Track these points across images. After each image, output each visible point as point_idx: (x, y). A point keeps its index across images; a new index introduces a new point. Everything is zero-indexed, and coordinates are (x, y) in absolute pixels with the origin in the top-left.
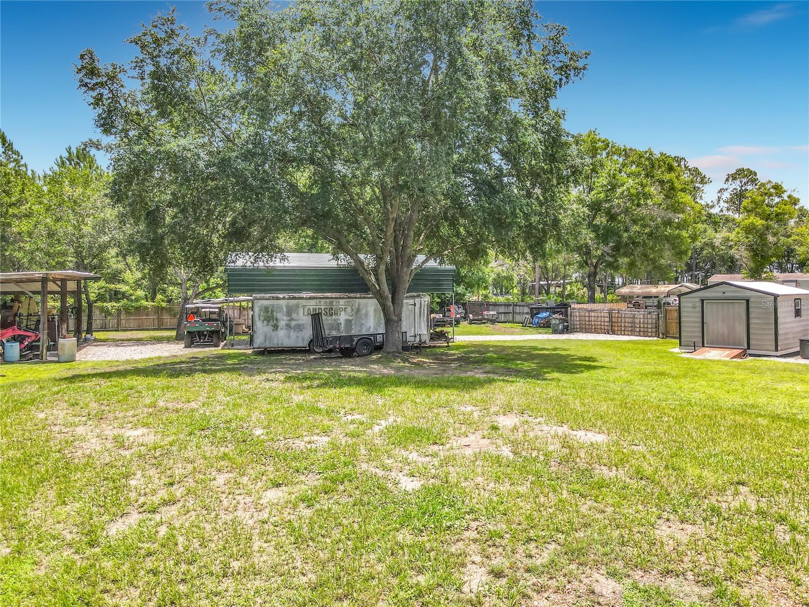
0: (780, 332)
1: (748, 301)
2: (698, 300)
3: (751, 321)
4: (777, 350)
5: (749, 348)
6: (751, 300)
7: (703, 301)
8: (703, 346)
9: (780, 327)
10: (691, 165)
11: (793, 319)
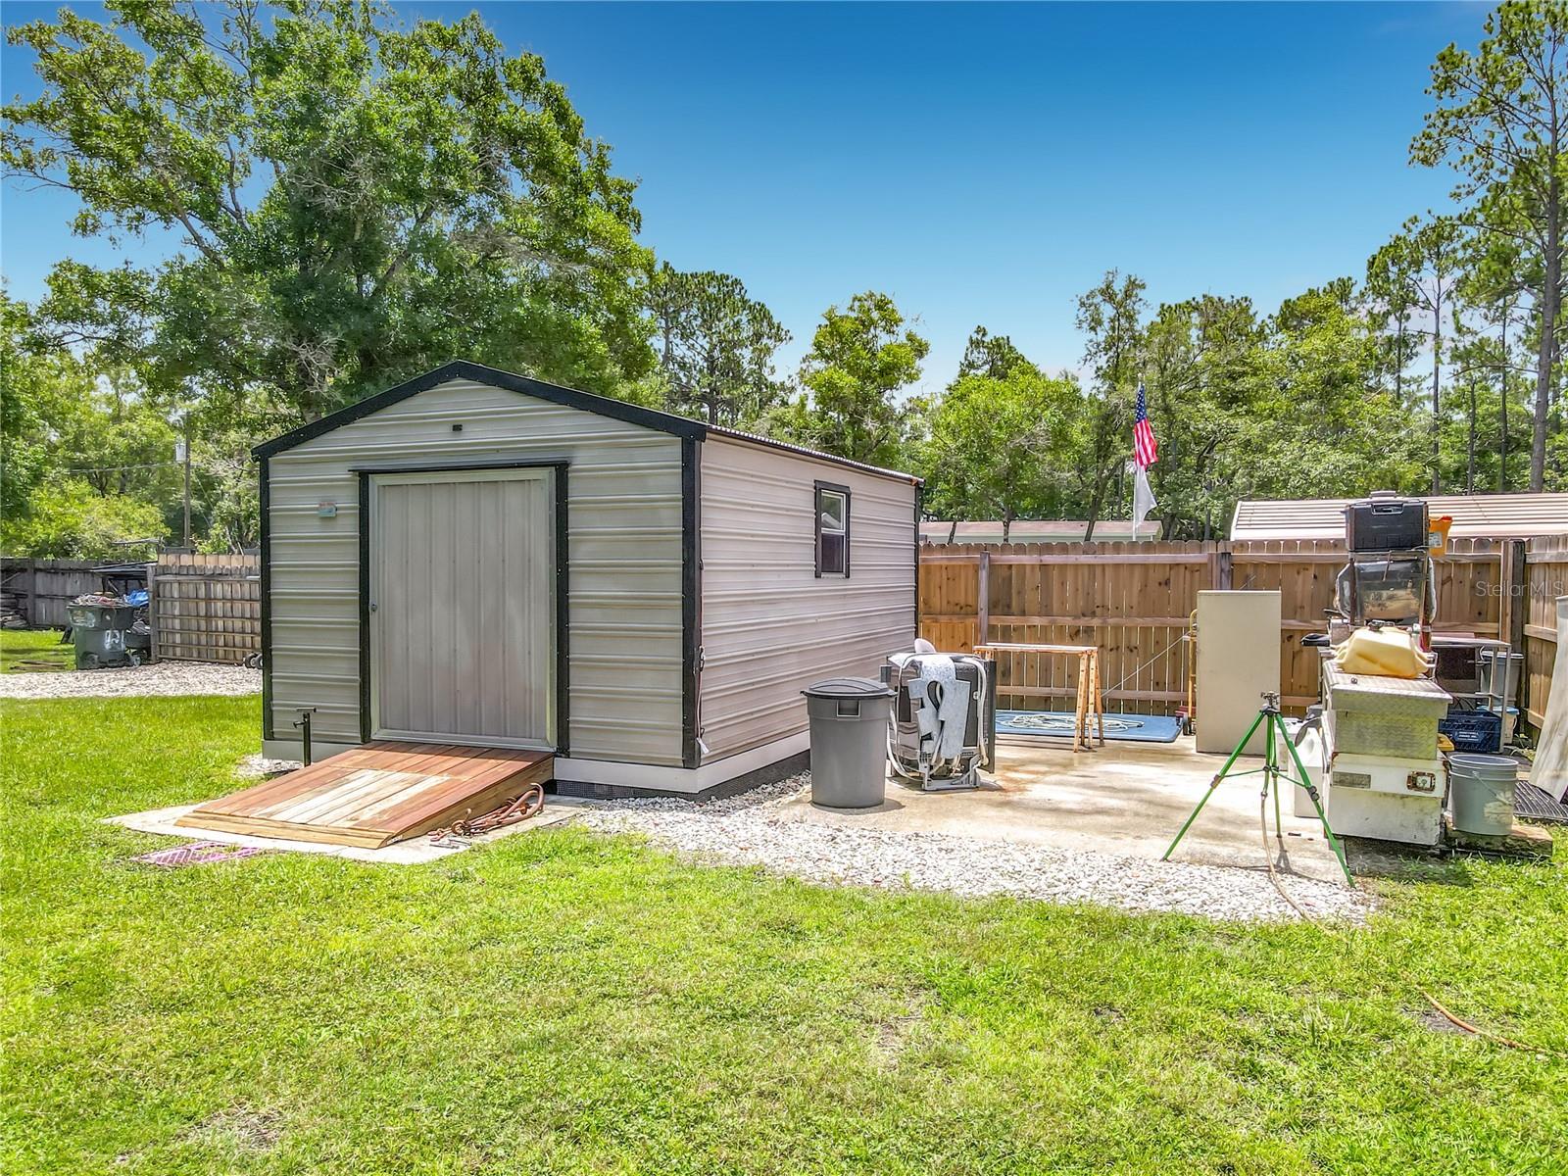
0: (711, 650)
1: (562, 469)
2: (341, 473)
3: (582, 588)
4: (691, 758)
5: (563, 750)
6: (581, 462)
7: (364, 476)
8: (366, 739)
9: (711, 620)
10: (752, 297)
11: (805, 582)
